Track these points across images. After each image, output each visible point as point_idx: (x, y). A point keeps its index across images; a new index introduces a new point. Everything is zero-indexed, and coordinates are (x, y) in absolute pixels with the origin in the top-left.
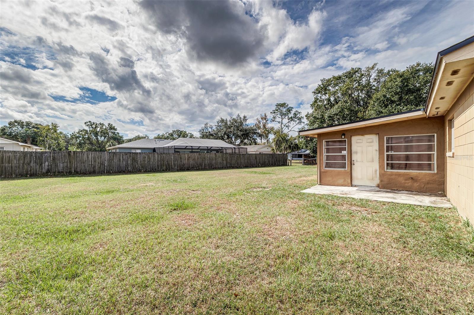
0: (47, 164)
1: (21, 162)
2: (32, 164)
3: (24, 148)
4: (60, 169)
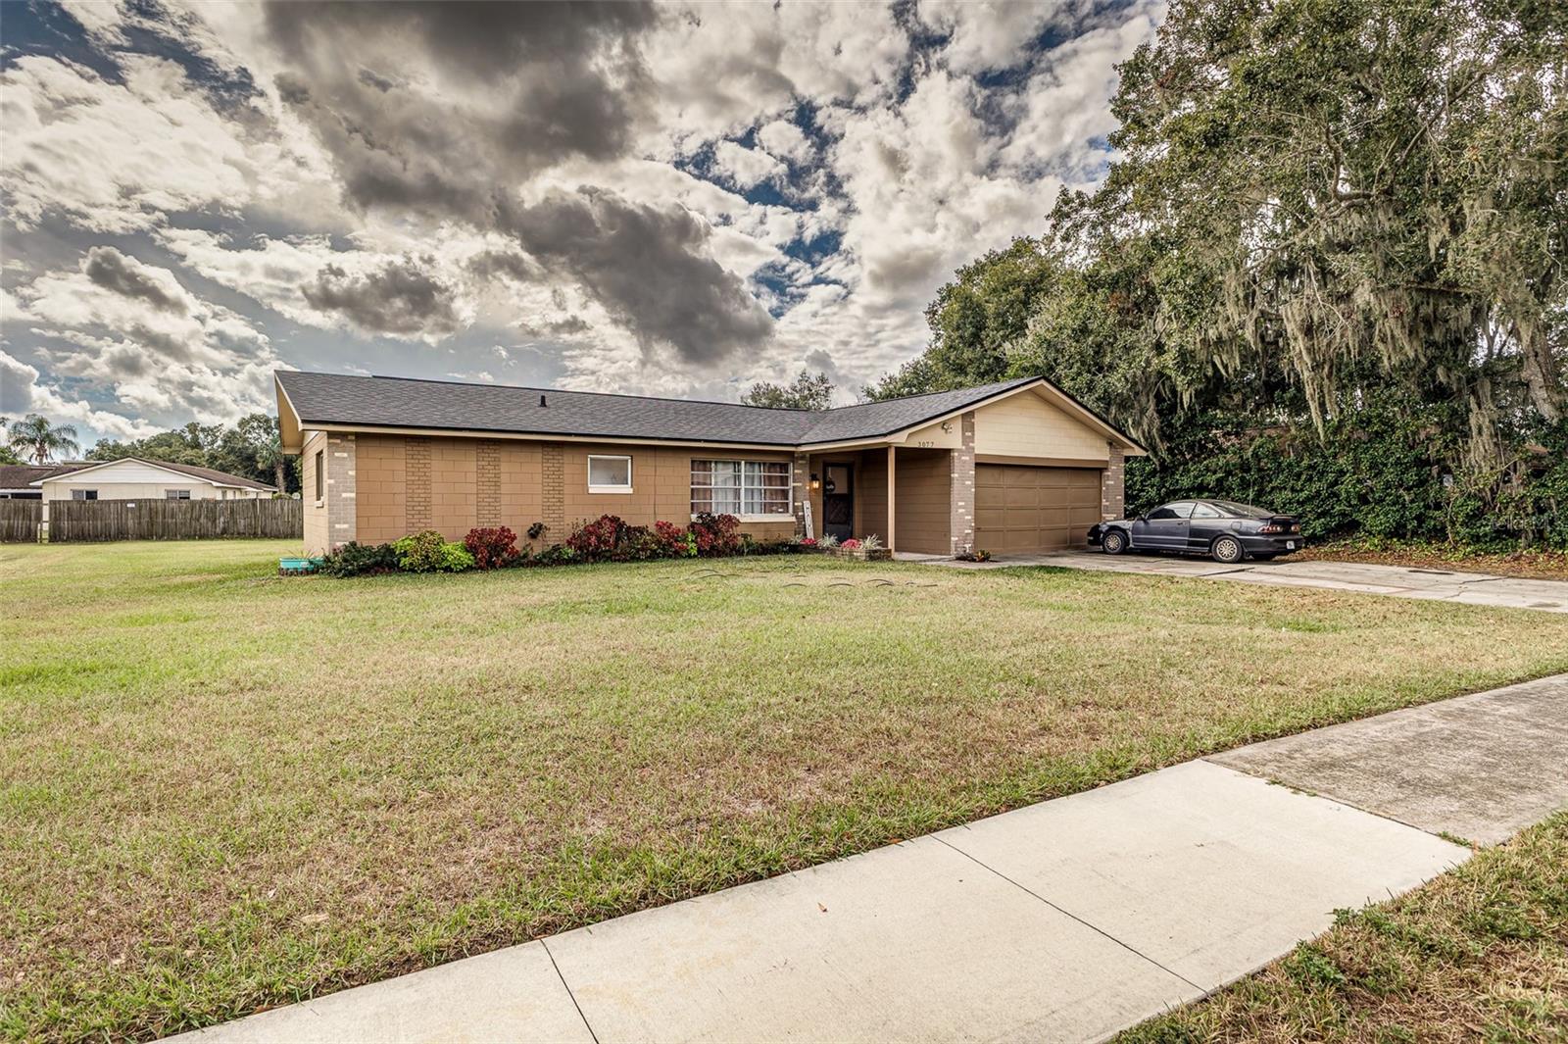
0: (222, 519)
1: (189, 516)
2: (202, 520)
3: (224, 493)
4: (241, 529)
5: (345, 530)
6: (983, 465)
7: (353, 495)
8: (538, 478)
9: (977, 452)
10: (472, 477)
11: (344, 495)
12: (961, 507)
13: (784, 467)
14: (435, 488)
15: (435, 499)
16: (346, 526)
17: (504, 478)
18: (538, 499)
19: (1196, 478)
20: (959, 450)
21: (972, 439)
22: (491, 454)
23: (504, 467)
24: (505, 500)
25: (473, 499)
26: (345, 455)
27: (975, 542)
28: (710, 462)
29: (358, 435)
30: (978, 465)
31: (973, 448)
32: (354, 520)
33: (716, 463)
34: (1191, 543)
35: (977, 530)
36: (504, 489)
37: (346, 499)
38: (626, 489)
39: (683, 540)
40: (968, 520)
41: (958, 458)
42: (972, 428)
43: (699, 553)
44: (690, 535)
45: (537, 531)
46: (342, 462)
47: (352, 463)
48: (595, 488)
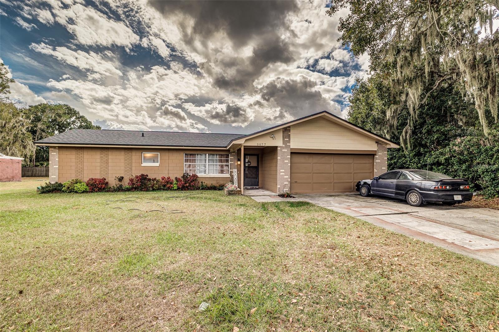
5: (55, 178)
6: (294, 153)
7: (57, 166)
8: (123, 161)
9: (291, 147)
10: (99, 160)
11: (54, 166)
12: (282, 172)
13: (227, 156)
14: (85, 164)
15: (85, 168)
16: (55, 177)
17: (110, 161)
18: (122, 168)
19: (435, 158)
20: (280, 147)
21: (289, 142)
22: (105, 152)
23: (110, 157)
24: (110, 168)
25: (99, 168)
26: (55, 153)
27: (291, 188)
28: (195, 154)
29: (59, 147)
30: (291, 153)
31: (290, 146)
32: (58, 174)
33: (197, 155)
34: (396, 194)
35: (291, 183)
36: (110, 164)
37: (55, 168)
38: (157, 164)
39: (171, 183)
40: (287, 178)
41: (281, 150)
42: (289, 137)
43: (178, 189)
44: (175, 182)
45: (121, 179)
46: (54, 156)
47: (57, 156)
48: (144, 164)
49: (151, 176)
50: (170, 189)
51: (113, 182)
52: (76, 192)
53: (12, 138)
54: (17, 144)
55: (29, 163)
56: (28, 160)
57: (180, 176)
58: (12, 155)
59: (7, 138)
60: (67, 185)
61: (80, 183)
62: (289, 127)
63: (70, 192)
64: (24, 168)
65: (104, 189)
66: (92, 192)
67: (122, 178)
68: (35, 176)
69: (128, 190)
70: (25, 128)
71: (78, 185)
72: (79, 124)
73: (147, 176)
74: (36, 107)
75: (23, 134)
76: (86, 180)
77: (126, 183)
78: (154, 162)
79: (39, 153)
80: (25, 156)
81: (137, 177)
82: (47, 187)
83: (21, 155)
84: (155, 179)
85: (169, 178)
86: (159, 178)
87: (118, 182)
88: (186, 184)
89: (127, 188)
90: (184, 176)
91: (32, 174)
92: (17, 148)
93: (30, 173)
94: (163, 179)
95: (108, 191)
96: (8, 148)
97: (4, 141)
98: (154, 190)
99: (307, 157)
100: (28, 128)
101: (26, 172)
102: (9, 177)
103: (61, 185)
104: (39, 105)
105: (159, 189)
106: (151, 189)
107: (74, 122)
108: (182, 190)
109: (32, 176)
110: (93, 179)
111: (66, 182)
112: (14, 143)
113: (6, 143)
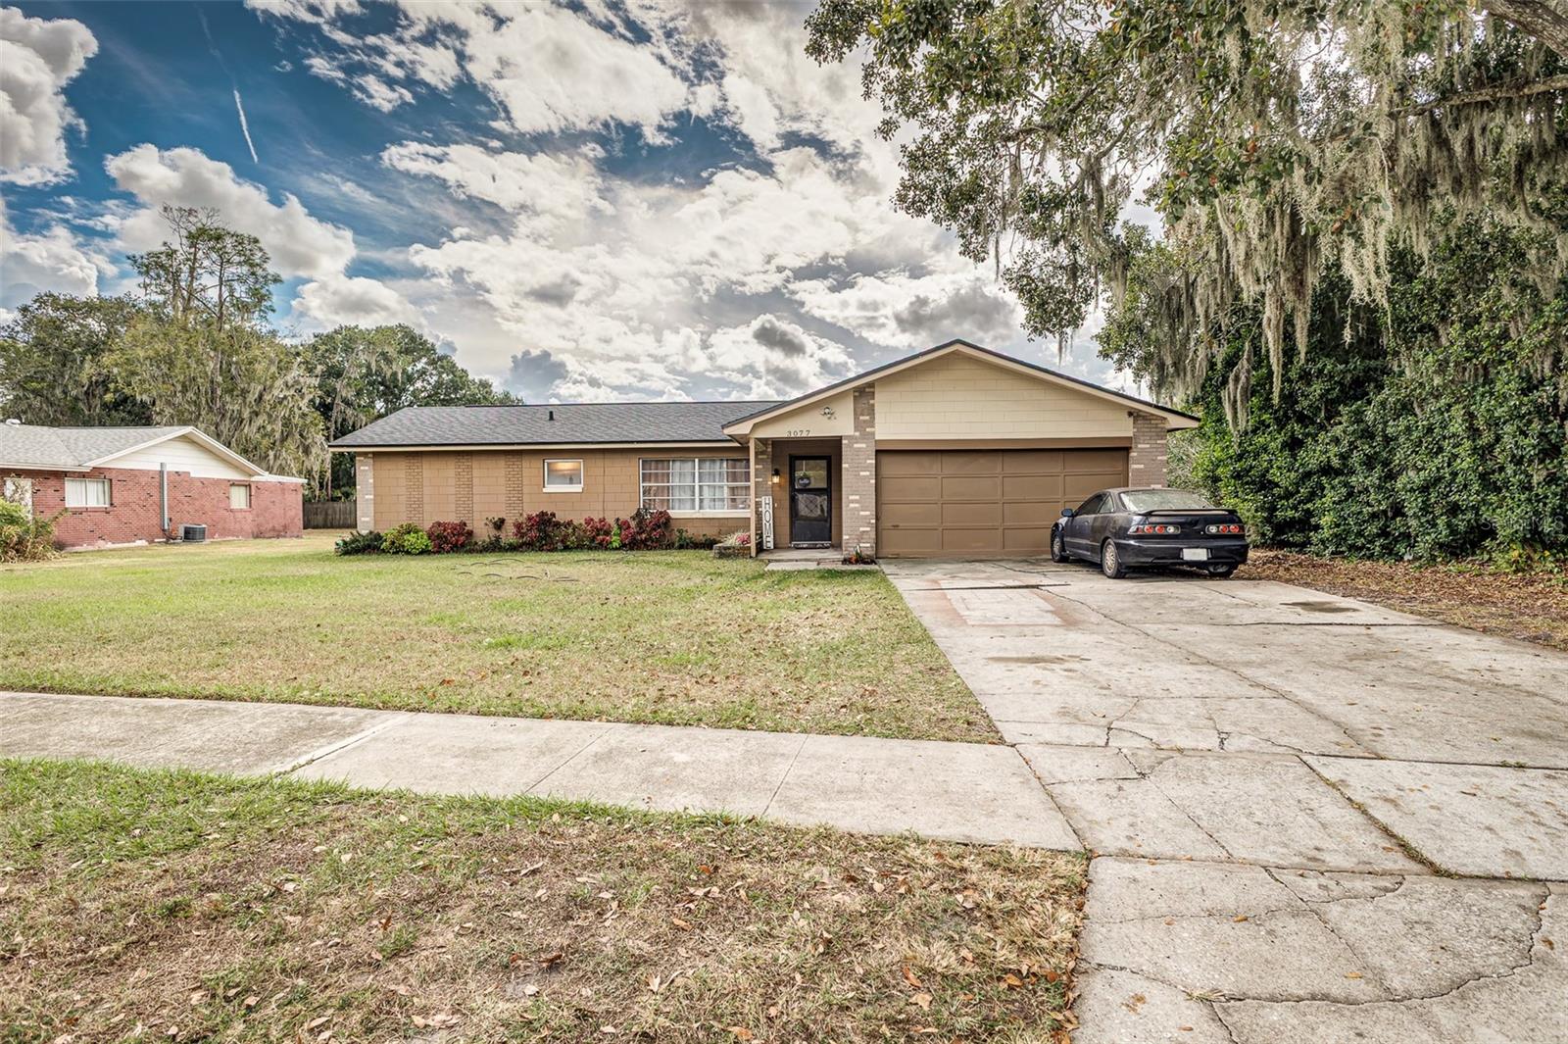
5: (367, 523)
6: (886, 453)
7: (372, 497)
8: (502, 481)
9: (877, 437)
10: (452, 482)
11: (367, 498)
12: (853, 502)
14: (427, 490)
15: (426, 499)
16: (368, 520)
17: (476, 481)
18: (503, 498)
20: (847, 437)
21: (871, 423)
22: (465, 462)
23: (476, 473)
24: (476, 498)
25: (452, 499)
26: (366, 469)
27: (878, 542)
28: (669, 461)
29: (374, 453)
30: (878, 452)
31: (873, 434)
32: (373, 515)
33: (674, 462)
34: (1092, 549)
35: (878, 528)
36: (476, 490)
38: (577, 488)
39: (607, 533)
40: (866, 517)
41: (850, 446)
42: (871, 411)
43: (623, 546)
44: (615, 529)
45: (499, 524)
46: (365, 473)
47: (371, 474)
48: (550, 488)
49: (561, 517)
50: (604, 546)
51: (483, 533)
52: (408, 553)
53: (278, 426)
54: (291, 444)
55: (317, 493)
56: (316, 484)
57: (627, 514)
58: (282, 471)
59: (269, 428)
60: (390, 538)
61: (416, 532)
62: (871, 385)
63: (396, 553)
64: (308, 505)
65: (463, 545)
66: (438, 552)
67: (502, 521)
68: (332, 527)
69: (513, 548)
70: (306, 401)
71: (411, 538)
72: (435, 378)
73: (553, 515)
74: (330, 337)
75: (304, 415)
76: (427, 525)
77: (509, 535)
78: (571, 482)
79: (340, 464)
80: (309, 474)
81: (530, 518)
82: (353, 542)
83: (300, 472)
84: (570, 523)
85: (602, 520)
86: (579, 520)
87: (493, 532)
88: (640, 534)
89: (510, 545)
90: (638, 514)
91: (325, 520)
92: (289, 454)
93: (320, 518)
94: (588, 523)
95: (471, 551)
96: (271, 454)
97: (264, 436)
98: (566, 548)
99: (925, 460)
100: (312, 401)
101: (312, 517)
102: (277, 527)
103: (378, 537)
104: (336, 332)
105: (580, 547)
106: (560, 546)
107: (423, 372)
108: (632, 549)
109: (325, 527)
110: (439, 524)
111: (388, 531)
112: (284, 439)
113: (265, 442)
